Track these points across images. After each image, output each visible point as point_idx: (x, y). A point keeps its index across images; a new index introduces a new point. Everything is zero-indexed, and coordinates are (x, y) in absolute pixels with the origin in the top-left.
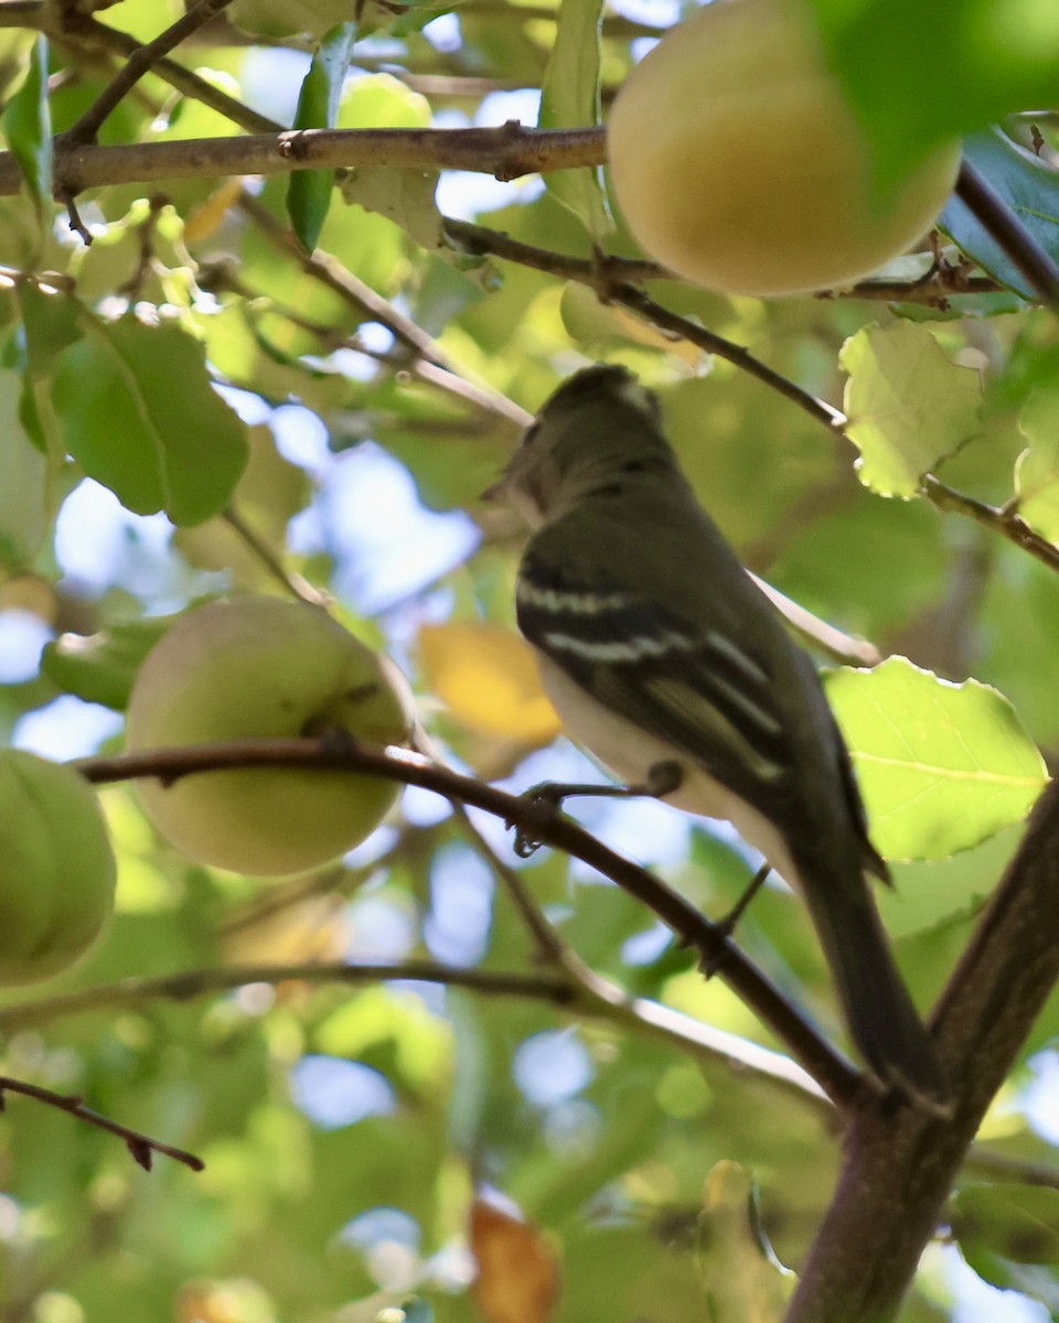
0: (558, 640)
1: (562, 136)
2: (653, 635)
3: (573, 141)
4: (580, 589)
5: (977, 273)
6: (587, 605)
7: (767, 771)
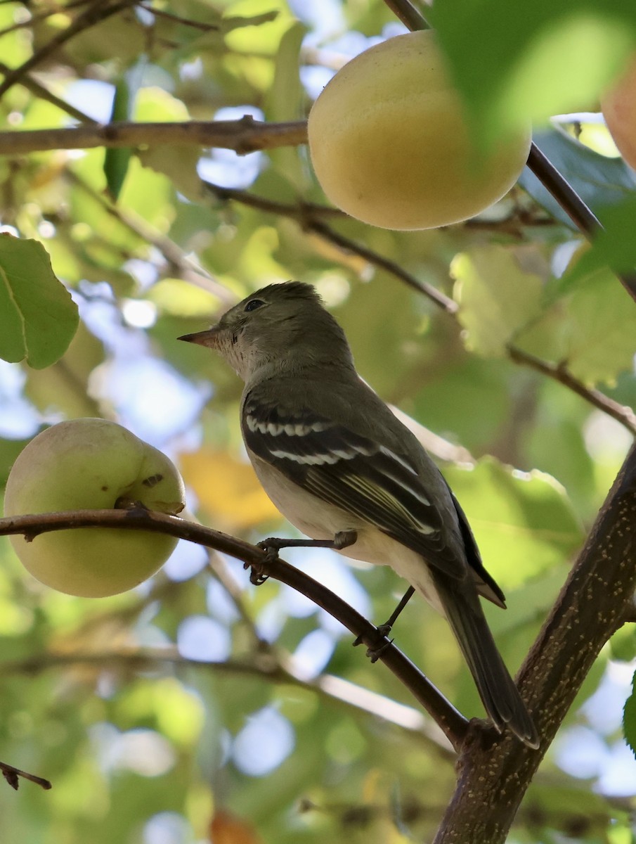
0: (279, 454)
1: (277, 127)
2: (345, 448)
3: (285, 130)
4: (292, 421)
5: (541, 214)
6: (299, 431)
7: (426, 530)
